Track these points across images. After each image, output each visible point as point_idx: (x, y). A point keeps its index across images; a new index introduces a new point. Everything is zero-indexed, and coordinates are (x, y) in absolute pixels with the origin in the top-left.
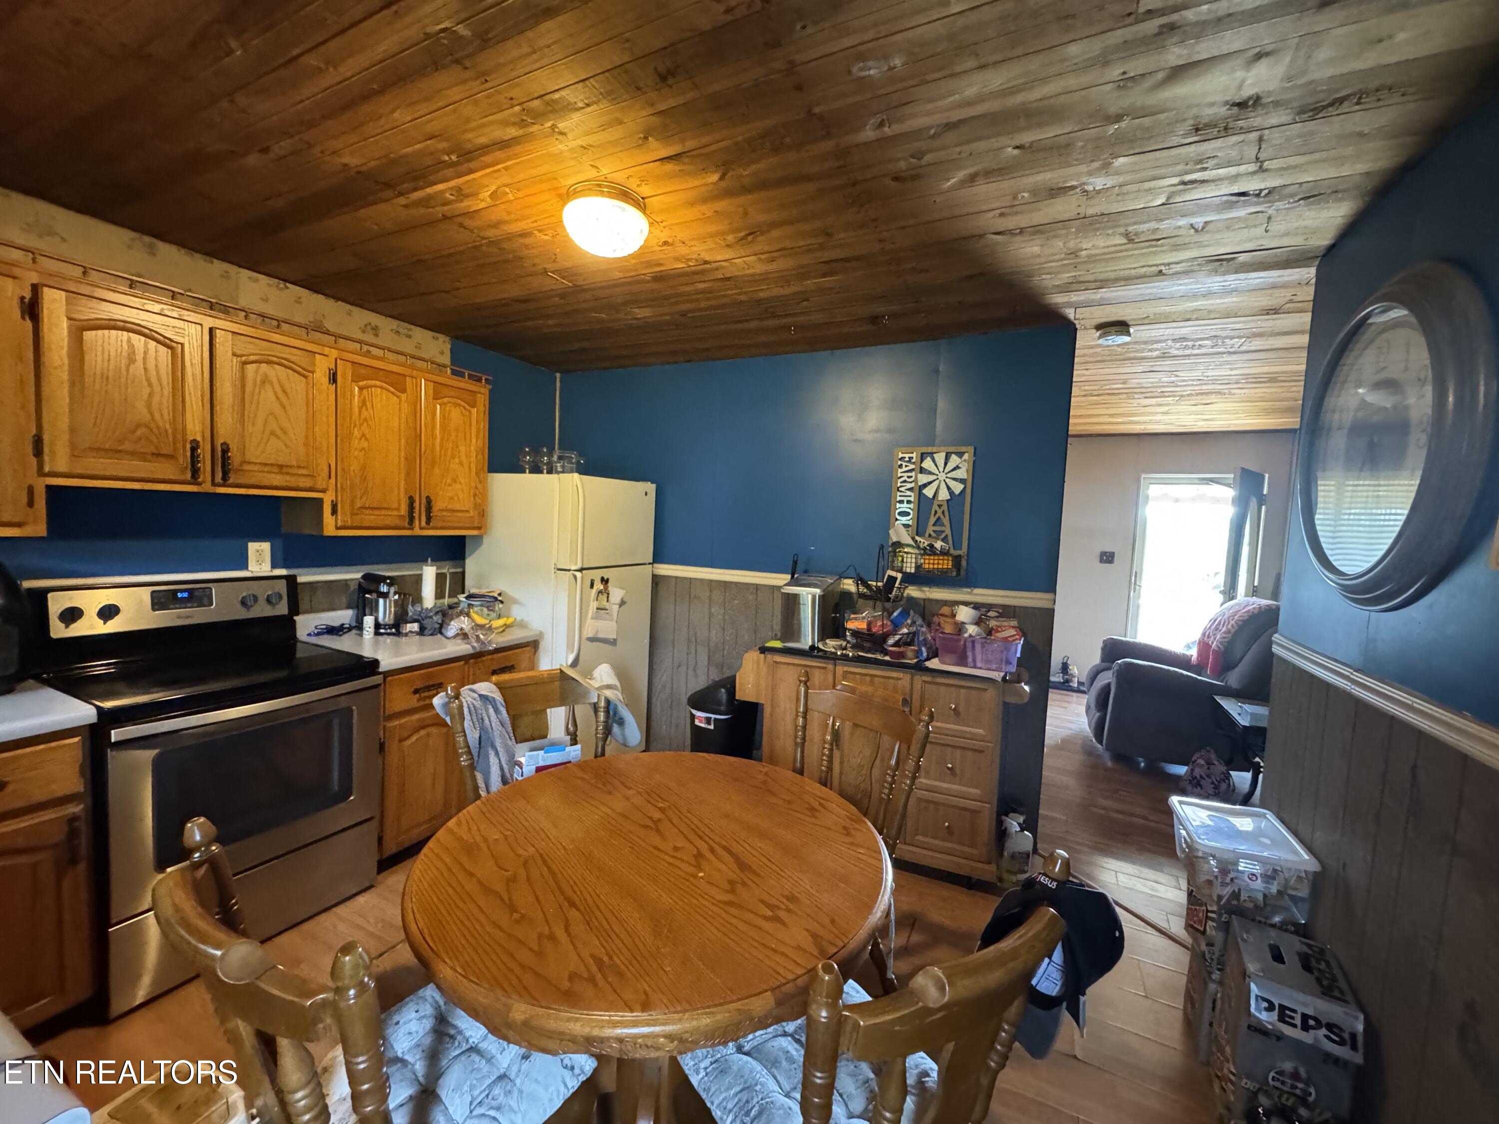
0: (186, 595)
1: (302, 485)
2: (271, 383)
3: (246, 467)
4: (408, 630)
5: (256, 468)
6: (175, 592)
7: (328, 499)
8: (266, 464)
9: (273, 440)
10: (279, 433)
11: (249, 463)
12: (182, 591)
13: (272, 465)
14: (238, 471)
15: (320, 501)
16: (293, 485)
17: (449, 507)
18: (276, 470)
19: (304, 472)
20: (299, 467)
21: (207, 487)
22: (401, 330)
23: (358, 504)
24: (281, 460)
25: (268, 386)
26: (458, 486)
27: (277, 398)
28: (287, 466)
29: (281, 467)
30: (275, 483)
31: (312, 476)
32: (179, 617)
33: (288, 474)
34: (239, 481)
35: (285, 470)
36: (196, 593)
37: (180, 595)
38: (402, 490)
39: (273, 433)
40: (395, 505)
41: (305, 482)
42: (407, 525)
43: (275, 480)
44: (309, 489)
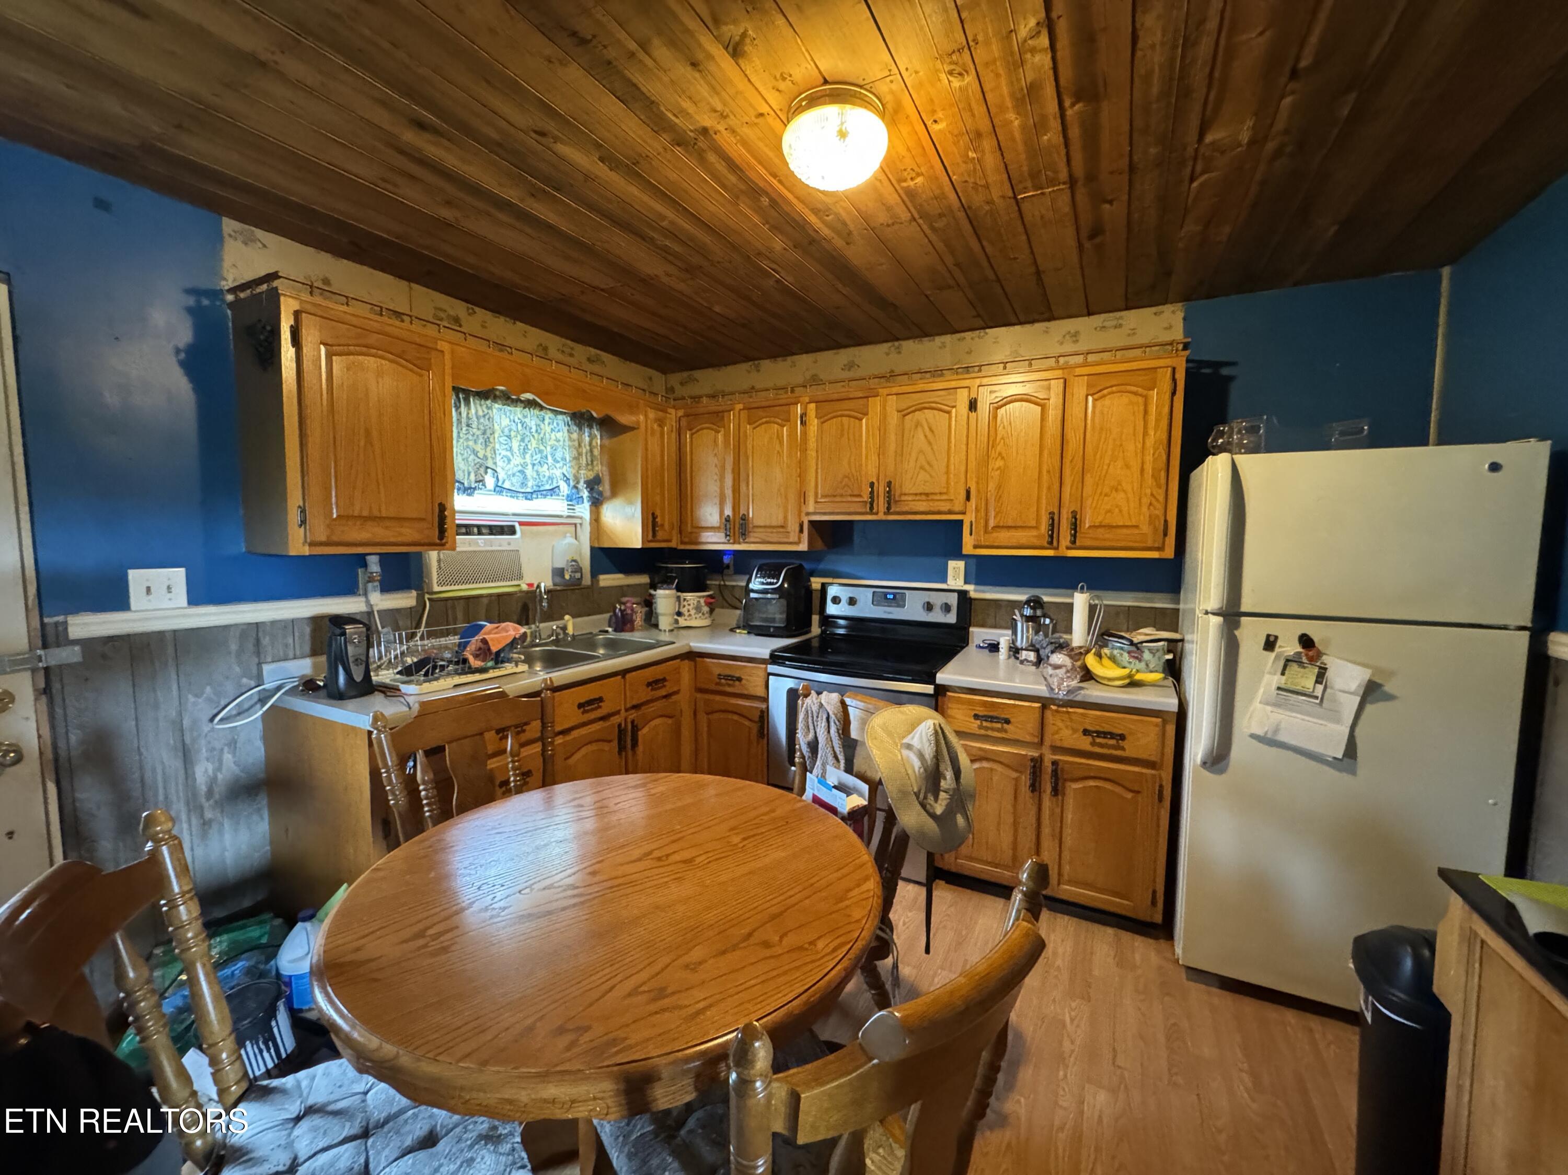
0: (891, 597)
1: (943, 509)
2: (922, 426)
3: (903, 498)
5: (910, 498)
6: (886, 594)
7: (967, 519)
8: (916, 494)
9: (922, 473)
10: (927, 467)
11: (905, 494)
12: (890, 594)
13: (921, 494)
14: (896, 502)
15: (961, 522)
16: (936, 509)
17: (1106, 522)
18: (924, 497)
19: (944, 497)
20: (941, 493)
21: (881, 516)
23: (992, 523)
24: (927, 489)
25: (919, 429)
27: (926, 436)
28: (932, 494)
29: (927, 495)
30: (922, 509)
31: (952, 500)
33: (932, 500)
34: (898, 510)
35: (931, 497)
36: (897, 596)
37: (888, 596)
38: (1043, 506)
40: (1033, 523)
41: (945, 507)
42: (1046, 545)
43: (922, 506)
44: (950, 512)
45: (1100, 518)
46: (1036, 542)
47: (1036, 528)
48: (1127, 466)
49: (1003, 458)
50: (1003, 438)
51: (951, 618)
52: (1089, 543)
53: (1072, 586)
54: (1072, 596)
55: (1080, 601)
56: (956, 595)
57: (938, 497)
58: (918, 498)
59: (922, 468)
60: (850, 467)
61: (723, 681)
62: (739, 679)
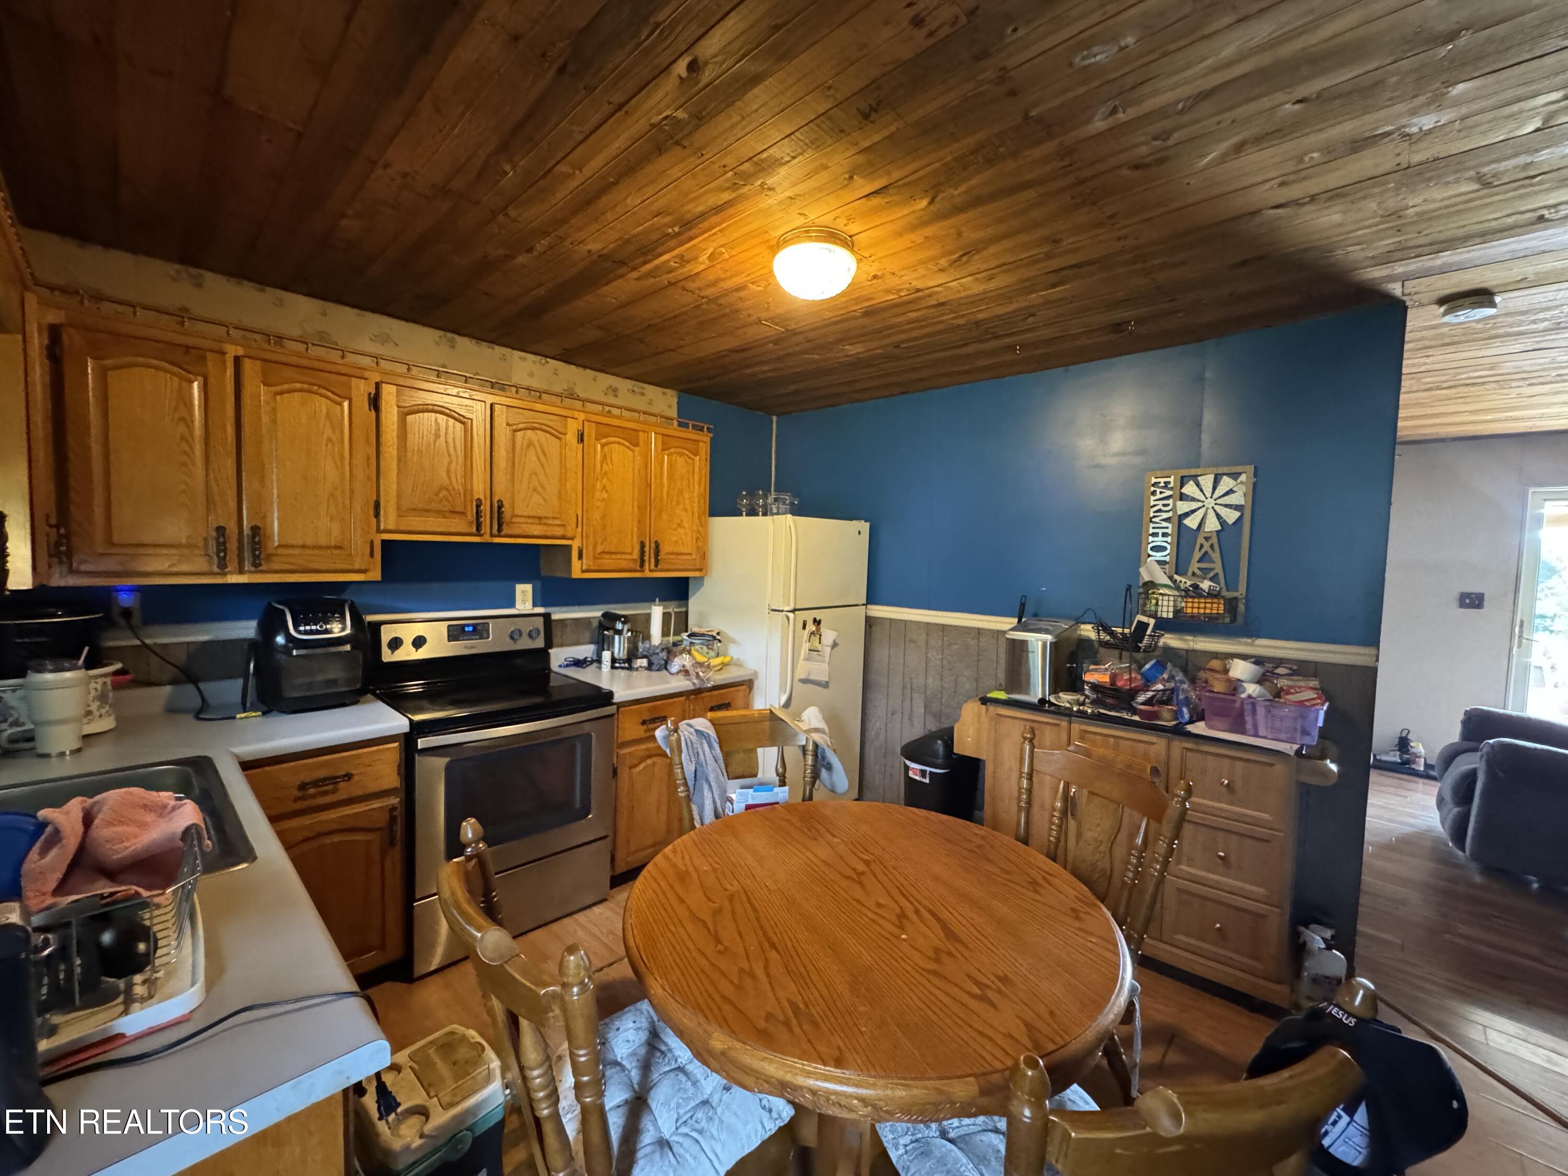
0: (471, 629)
1: (554, 534)
2: (534, 446)
3: (516, 520)
4: (638, 665)
5: (522, 520)
6: (463, 626)
7: (575, 545)
8: (529, 517)
9: (535, 495)
10: (539, 489)
11: (517, 516)
12: (468, 625)
13: (534, 517)
14: (508, 524)
15: (569, 547)
16: (549, 534)
17: (675, 550)
18: (537, 521)
19: (558, 522)
20: (554, 518)
21: (487, 538)
22: (636, 389)
23: (599, 550)
24: (541, 513)
25: (532, 448)
26: (682, 531)
27: (539, 459)
28: (545, 518)
29: (540, 518)
30: (536, 533)
31: (564, 526)
32: (466, 647)
33: (545, 524)
34: (509, 532)
35: (543, 521)
36: (479, 628)
37: (467, 629)
38: (635, 536)
39: (535, 490)
40: (629, 550)
41: (559, 531)
42: (638, 568)
43: (537, 530)
44: (563, 537)
45: (673, 547)
46: (630, 566)
47: (631, 555)
50: (606, 473)
51: (540, 643)
52: (665, 566)
53: (650, 600)
55: (657, 612)
57: (550, 522)
58: (530, 521)
60: (450, 478)
61: (312, 791)
62: (348, 777)
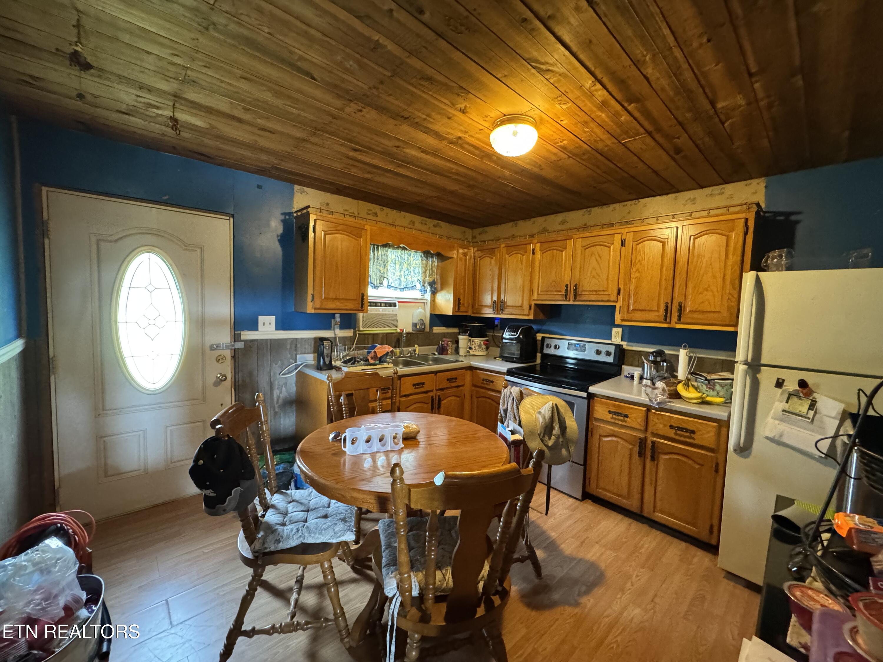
1: (604, 299)
2: (595, 254)
3: (583, 293)
5: (587, 293)
7: (618, 305)
8: (590, 291)
9: (594, 280)
10: (596, 276)
11: (584, 291)
13: (593, 291)
14: (581, 295)
15: (614, 307)
16: (601, 299)
17: (698, 309)
18: (594, 293)
19: (605, 293)
20: (604, 291)
21: (571, 303)
23: (631, 308)
24: (596, 288)
25: (593, 255)
27: (596, 260)
28: (599, 291)
29: (596, 291)
31: (609, 294)
33: (599, 294)
34: (580, 299)
35: (598, 293)
38: (660, 300)
40: (655, 309)
41: (606, 298)
42: (663, 320)
43: (593, 298)
44: (608, 301)
45: (696, 307)
46: (656, 319)
47: (658, 311)
48: (714, 277)
49: (639, 272)
50: (639, 261)
51: (610, 359)
52: (689, 321)
53: (678, 345)
54: (679, 351)
55: (683, 354)
56: (614, 347)
57: (602, 293)
58: (591, 293)
59: (594, 277)
60: (556, 276)
61: (485, 382)
62: (492, 382)
